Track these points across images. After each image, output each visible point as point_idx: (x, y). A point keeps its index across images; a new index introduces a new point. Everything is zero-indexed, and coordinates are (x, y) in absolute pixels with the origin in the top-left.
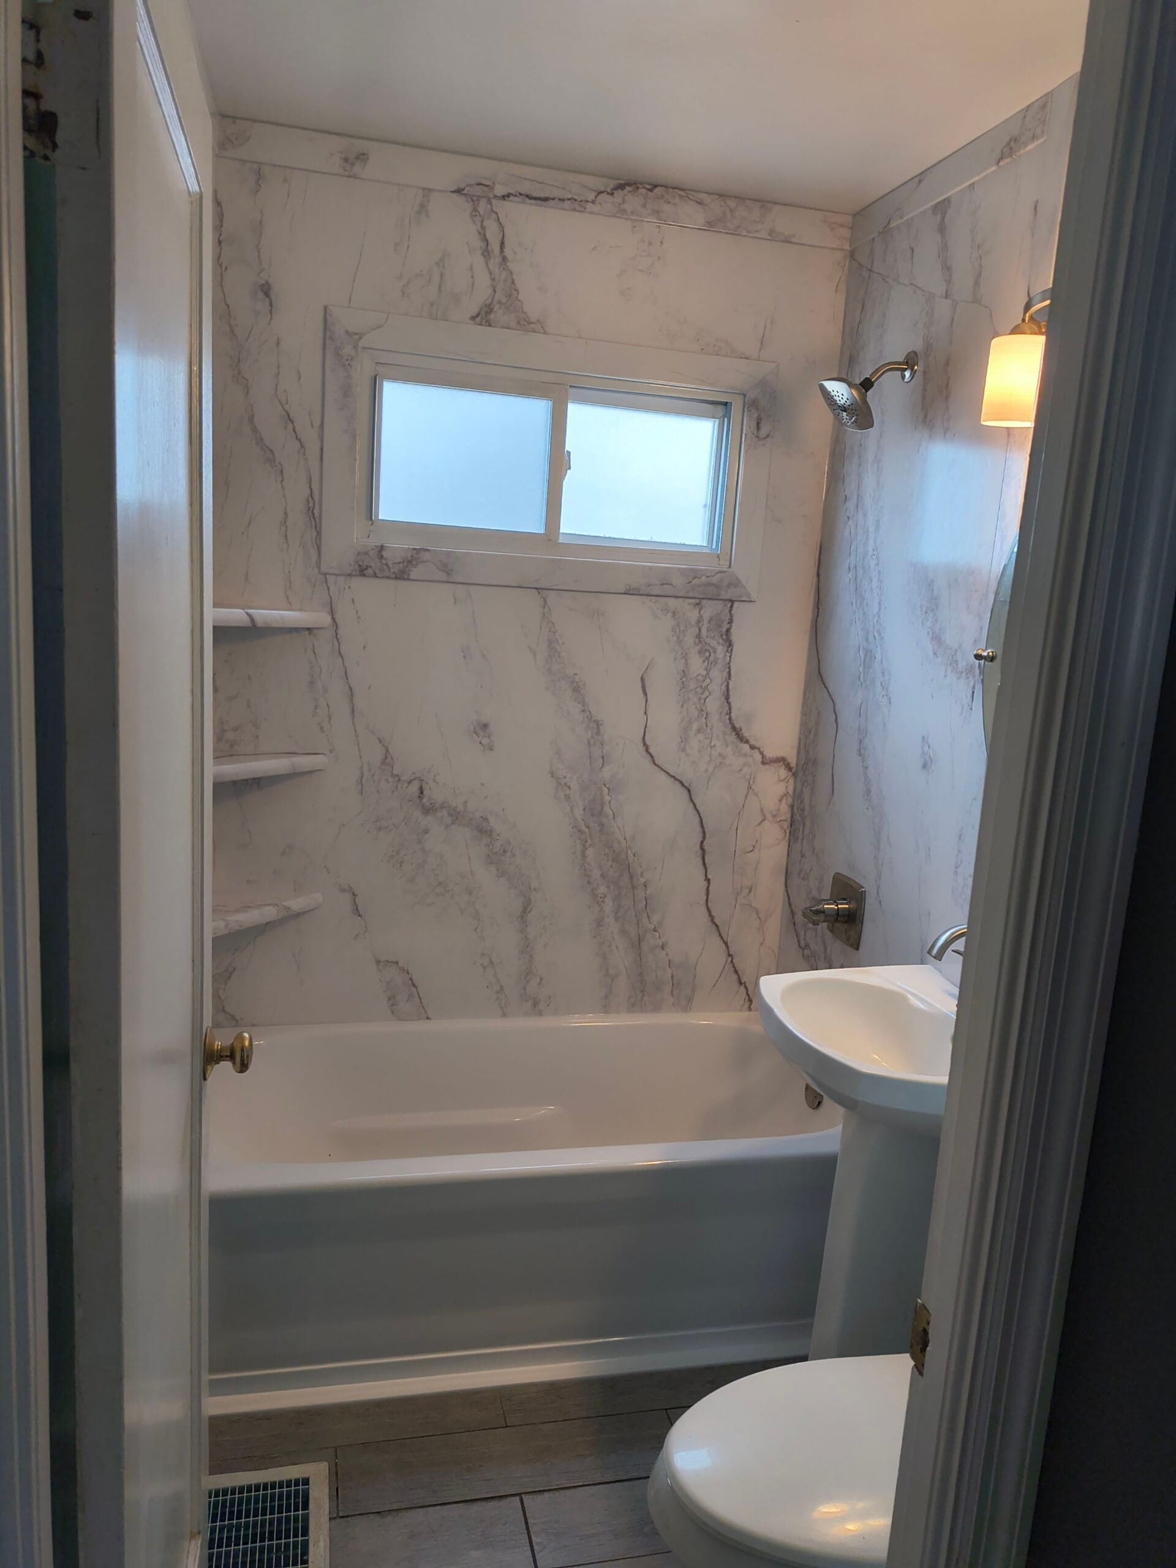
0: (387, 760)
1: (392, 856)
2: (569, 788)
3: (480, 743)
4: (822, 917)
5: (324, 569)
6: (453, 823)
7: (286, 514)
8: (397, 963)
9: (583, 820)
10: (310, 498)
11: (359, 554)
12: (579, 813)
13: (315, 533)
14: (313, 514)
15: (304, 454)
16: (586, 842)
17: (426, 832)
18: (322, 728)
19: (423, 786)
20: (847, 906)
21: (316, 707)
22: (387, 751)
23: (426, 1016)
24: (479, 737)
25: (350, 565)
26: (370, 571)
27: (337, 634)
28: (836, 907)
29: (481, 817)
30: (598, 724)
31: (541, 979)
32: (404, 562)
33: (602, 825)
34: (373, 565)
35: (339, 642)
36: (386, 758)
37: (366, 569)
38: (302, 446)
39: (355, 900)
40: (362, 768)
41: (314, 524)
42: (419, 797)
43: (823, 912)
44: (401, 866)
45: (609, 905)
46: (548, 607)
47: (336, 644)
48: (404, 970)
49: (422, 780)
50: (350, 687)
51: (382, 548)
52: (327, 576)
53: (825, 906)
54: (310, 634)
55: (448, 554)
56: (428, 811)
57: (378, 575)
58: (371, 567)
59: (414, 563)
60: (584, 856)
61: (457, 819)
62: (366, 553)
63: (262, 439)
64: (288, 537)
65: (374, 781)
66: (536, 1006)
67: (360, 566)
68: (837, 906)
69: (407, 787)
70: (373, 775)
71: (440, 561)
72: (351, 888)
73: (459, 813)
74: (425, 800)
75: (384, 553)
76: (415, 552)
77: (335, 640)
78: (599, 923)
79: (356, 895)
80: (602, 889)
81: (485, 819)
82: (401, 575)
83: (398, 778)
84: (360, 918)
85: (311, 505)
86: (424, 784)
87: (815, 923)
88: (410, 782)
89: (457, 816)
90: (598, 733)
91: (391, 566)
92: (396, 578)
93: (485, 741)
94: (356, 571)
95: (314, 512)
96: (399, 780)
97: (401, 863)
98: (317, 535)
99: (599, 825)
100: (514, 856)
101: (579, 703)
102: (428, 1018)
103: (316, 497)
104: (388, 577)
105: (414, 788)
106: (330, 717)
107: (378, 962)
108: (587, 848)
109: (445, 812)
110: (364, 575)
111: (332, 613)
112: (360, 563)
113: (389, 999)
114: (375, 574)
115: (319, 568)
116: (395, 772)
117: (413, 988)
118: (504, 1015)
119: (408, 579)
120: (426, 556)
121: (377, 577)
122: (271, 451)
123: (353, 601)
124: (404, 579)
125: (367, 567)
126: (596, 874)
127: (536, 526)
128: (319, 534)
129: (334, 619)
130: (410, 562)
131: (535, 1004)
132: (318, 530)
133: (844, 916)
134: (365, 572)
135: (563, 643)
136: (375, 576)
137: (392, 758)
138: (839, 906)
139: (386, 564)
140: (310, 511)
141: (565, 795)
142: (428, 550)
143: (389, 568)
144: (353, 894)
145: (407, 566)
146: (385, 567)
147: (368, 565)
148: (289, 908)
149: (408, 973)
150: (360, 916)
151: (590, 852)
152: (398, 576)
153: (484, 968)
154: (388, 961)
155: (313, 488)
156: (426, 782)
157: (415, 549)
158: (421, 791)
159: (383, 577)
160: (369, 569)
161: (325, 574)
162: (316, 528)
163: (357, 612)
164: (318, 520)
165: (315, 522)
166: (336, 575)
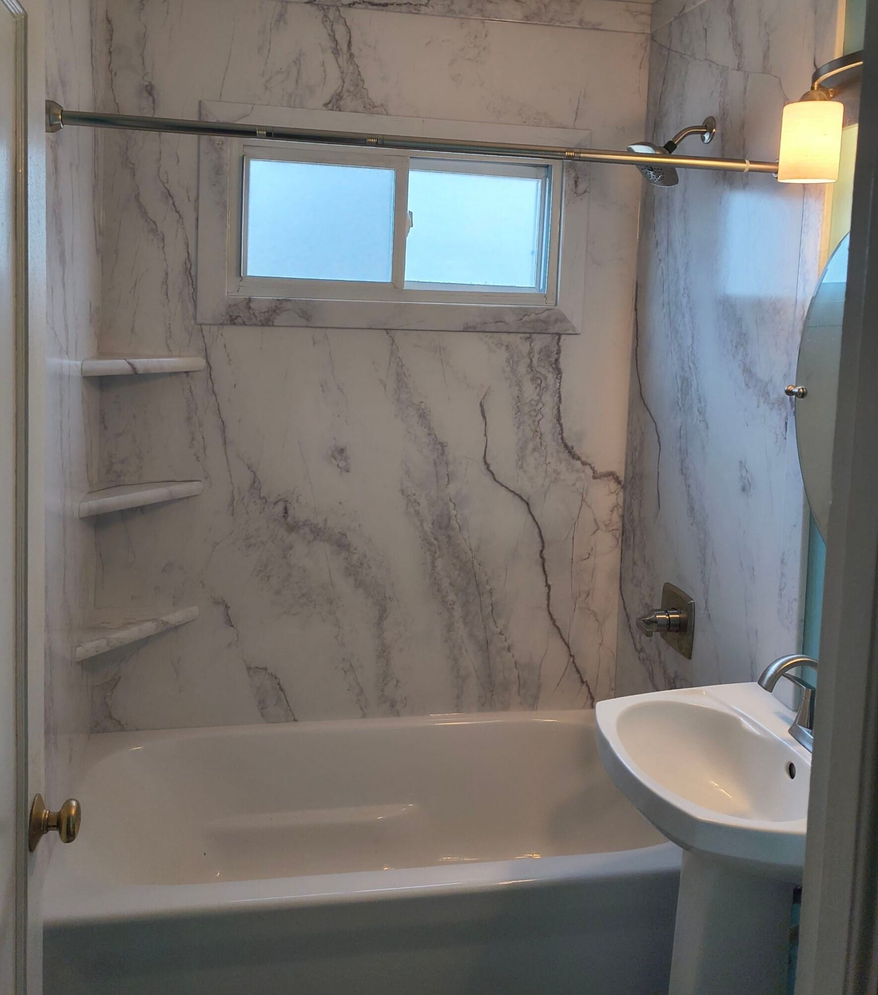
0: (255, 485)
1: (260, 570)
2: (419, 504)
3: (338, 465)
4: (654, 626)
5: (199, 320)
6: (315, 539)
7: (167, 274)
8: (266, 669)
9: (432, 533)
10: (187, 261)
11: (230, 306)
12: (427, 527)
13: (192, 290)
14: (190, 273)
15: (183, 224)
16: (435, 553)
17: (291, 547)
18: (197, 458)
19: (288, 506)
20: (678, 616)
21: (193, 439)
22: (255, 476)
23: (293, 718)
24: (336, 461)
25: (223, 316)
26: (239, 320)
27: (211, 375)
28: (667, 617)
29: (340, 533)
30: (443, 445)
31: (398, 682)
32: (268, 311)
33: (449, 537)
34: (241, 315)
35: (213, 384)
36: (254, 482)
37: (236, 319)
38: (180, 217)
39: (227, 611)
40: (233, 492)
41: (190, 281)
42: (284, 516)
43: (655, 621)
44: (268, 580)
45: (458, 612)
46: (396, 345)
47: (210, 384)
48: (272, 675)
49: (287, 501)
50: (222, 420)
51: (250, 300)
52: (202, 326)
53: (657, 616)
54: (187, 376)
55: (307, 303)
56: (292, 528)
57: (246, 323)
58: (240, 316)
59: (278, 311)
60: (434, 567)
61: (318, 535)
62: (236, 305)
63: (146, 213)
64: (168, 294)
65: (244, 504)
66: (393, 708)
67: (231, 316)
68: (668, 615)
69: (273, 508)
70: (243, 498)
71: (300, 309)
72: (224, 601)
73: (320, 529)
74: (289, 519)
75: (252, 305)
76: (278, 302)
77: (210, 380)
78: (450, 628)
79: (229, 607)
80: (451, 597)
81: (344, 535)
82: (267, 322)
83: (265, 500)
84: (232, 628)
85: (188, 266)
86: (288, 505)
87: (649, 635)
88: (276, 503)
89: (317, 533)
90: (442, 454)
91: (257, 315)
92: (263, 325)
93: (342, 464)
94: (227, 320)
95: (191, 271)
96: (266, 502)
97: (269, 577)
98: (194, 292)
99: (446, 538)
100: (370, 567)
101: (425, 428)
102: (295, 720)
103: (193, 259)
104: (255, 325)
105: (280, 507)
106: (205, 448)
107: (249, 668)
108: (436, 559)
109: (307, 530)
110: (235, 324)
111: (207, 357)
112: (231, 314)
113: (259, 703)
114: (244, 322)
115: (195, 319)
116: (262, 495)
117: (281, 692)
118: (364, 716)
119: (273, 326)
120: (288, 305)
121: (245, 325)
122: (154, 223)
123: (225, 346)
124: (270, 326)
125: (237, 317)
126: (445, 583)
127: (382, 274)
128: (195, 289)
129: (208, 363)
130: (274, 311)
131: (392, 706)
132: (194, 287)
133: (675, 625)
134: (236, 321)
135: (410, 376)
136: (244, 324)
137: (260, 482)
138: (671, 616)
139: (254, 314)
140: (188, 272)
141: (416, 511)
142: (290, 300)
143: (256, 317)
144: (226, 606)
145: (271, 315)
146: (252, 316)
147: (238, 315)
148: (167, 623)
149: (276, 678)
150: (232, 626)
151: (439, 563)
152: (264, 324)
153: (345, 672)
154: (257, 668)
155: (190, 251)
156: (290, 503)
157: (278, 300)
158: (286, 511)
159: (251, 325)
160: (239, 318)
161: (200, 325)
162: (193, 285)
163: (228, 355)
164: (194, 279)
165: (192, 280)
166: (211, 324)
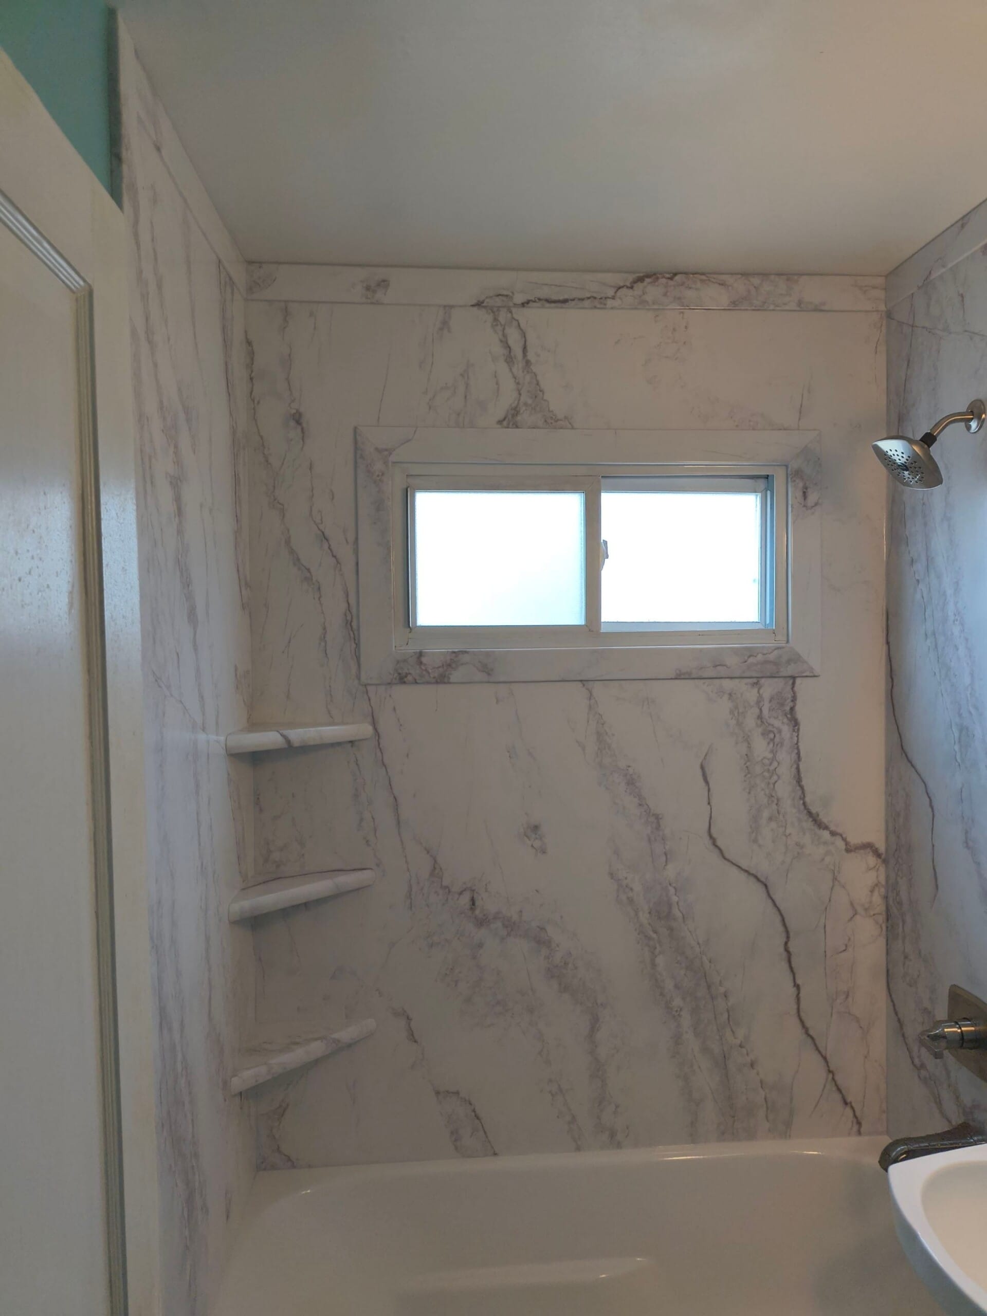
0: (436, 871)
1: (446, 974)
2: (632, 889)
3: (532, 846)
5: (364, 680)
6: (509, 935)
7: (325, 629)
8: (457, 1093)
9: (650, 925)
10: (348, 612)
11: (398, 662)
12: (644, 917)
13: (354, 646)
14: (352, 627)
15: (341, 570)
16: (655, 948)
17: (481, 945)
18: (368, 841)
19: (475, 898)
21: (362, 819)
22: (435, 861)
23: (491, 1151)
24: (530, 840)
25: (390, 674)
26: (410, 678)
27: (379, 744)
29: (538, 927)
30: (658, 817)
31: (616, 1107)
32: (443, 665)
33: (670, 928)
34: (412, 672)
35: (382, 753)
36: (435, 868)
37: (406, 677)
38: (338, 562)
39: (410, 1024)
40: (410, 880)
41: (352, 635)
42: (471, 909)
44: (456, 984)
45: (686, 1019)
46: (594, 698)
47: (379, 754)
48: (465, 1100)
49: (473, 891)
50: (394, 796)
51: (421, 654)
52: (369, 688)
54: (352, 746)
55: (488, 654)
56: (482, 922)
57: (418, 681)
58: (410, 674)
59: (454, 665)
60: (654, 965)
61: (513, 930)
62: (405, 661)
63: (299, 560)
64: (327, 652)
65: (423, 895)
66: (613, 1138)
67: (399, 674)
70: (422, 887)
71: (480, 662)
72: (405, 1012)
73: (515, 923)
74: (477, 912)
75: (424, 660)
76: (454, 655)
77: (378, 750)
78: (678, 1040)
79: (411, 1020)
80: (677, 1002)
81: (543, 929)
82: (442, 680)
83: (447, 889)
84: (416, 1044)
85: (349, 618)
86: (475, 896)
88: (461, 893)
89: (512, 927)
90: (658, 828)
91: (430, 671)
92: (437, 683)
93: (537, 844)
94: (396, 679)
95: (352, 624)
96: (449, 892)
97: (457, 980)
98: (356, 647)
100: (576, 968)
102: (495, 1154)
103: (354, 611)
104: (428, 683)
105: (465, 899)
106: (375, 830)
107: (438, 1093)
109: (499, 923)
110: (404, 683)
111: (374, 723)
112: (400, 671)
113: (452, 1133)
114: (415, 680)
115: (359, 679)
116: (444, 883)
117: (477, 1121)
118: (578, 1149)
119: (449, 683)
120: (466, 658)
121: (416, 683)
122: (309, 571)
123: (395, 709)
124: (445, 683)
125: (407, 675)
126: (669, 985)
128: (358, 645)
129: (376, 729)
130: (449, 665)
132: (356, 642)
134: (405, 679)
135: (614, 735)
136: (416, 682)
137: (441, 869)
139: (426, 670)
140: (349, 626)
141: (628, 898)
142: (466, 652)
143: (429, 673)
144: (408, 1018)
145: (447, 670)
146: (424, 673)
147: (408, 672)
149: (470, 1104)
150: (416, 1042)
152: (439, 681)
153: (553, 1095)
154: (448, 1092)
155: (350, 601)
156: (477, 893)
157: (454, 652)
158: (473, 901)
159: (423, 683)
160: (409, 676)
161: (366, 685)
162: (355, 640)
163: (399, 720)
164: (356, 633)
165: (354, 634)
166: (376, 685)
